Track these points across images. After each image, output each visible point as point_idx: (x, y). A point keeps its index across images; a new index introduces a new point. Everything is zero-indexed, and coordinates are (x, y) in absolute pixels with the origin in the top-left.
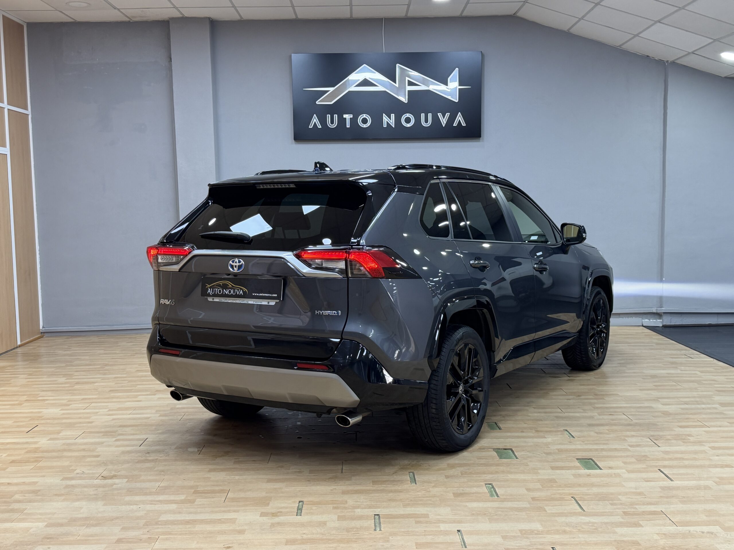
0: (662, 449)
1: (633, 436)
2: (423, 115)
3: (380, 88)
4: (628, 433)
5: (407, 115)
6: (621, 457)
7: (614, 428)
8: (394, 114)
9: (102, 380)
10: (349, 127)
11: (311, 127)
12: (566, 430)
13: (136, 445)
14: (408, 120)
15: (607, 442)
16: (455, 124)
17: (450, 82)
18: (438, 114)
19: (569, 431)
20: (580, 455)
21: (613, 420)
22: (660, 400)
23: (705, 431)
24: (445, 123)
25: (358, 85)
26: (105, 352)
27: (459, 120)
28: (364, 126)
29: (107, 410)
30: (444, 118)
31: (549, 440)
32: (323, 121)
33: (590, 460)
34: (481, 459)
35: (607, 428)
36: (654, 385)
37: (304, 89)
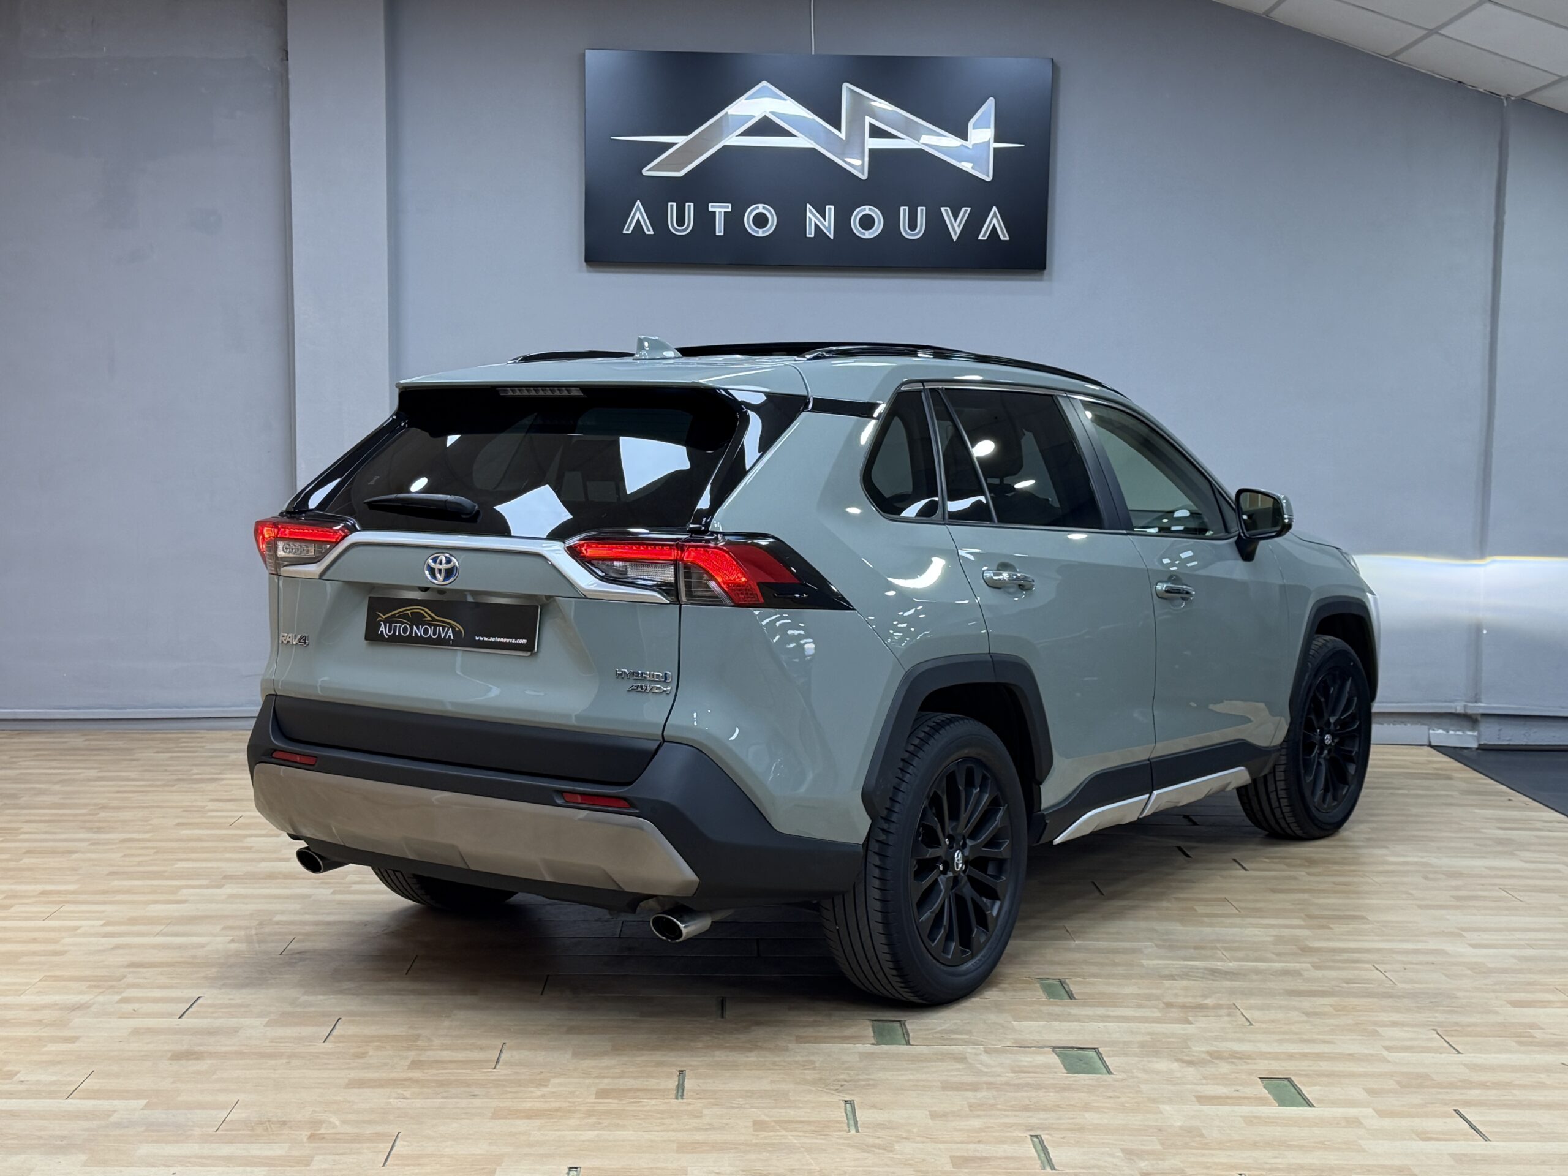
0: (1467, 1057)
1: (1394, 1024)
2: (904, 211)
3: (800, 142)
4: (1385, 1017)
5: (865, 210)
6: (1365, 1075)
7: (1353, 1001)
8: (832, 207)
9: (92, 844)
10: (722, 234)
11: (628, 230)
13: (170, 1015)
14: (867, 222)
15: (1331, 1037)
16: (984, 236)
17: (973, 132)
18: (942, 209)
19: (1236, 1004)
20: (1266, 1067)
21: (1348, 981)
22: (1463, 933)
24: (958, 231)
25: (748, 133)
26: (100, 774)
27: (994, 226)
28: (758, 232)
29: (102, 922)
30: (956, 220)
31: (1190, 1029)
32: (657, 217)
33: (1286, 1082)
34: (1021, 1072)
35: (1332, 1001)
36: (1453, 897)
37: (612, 138)
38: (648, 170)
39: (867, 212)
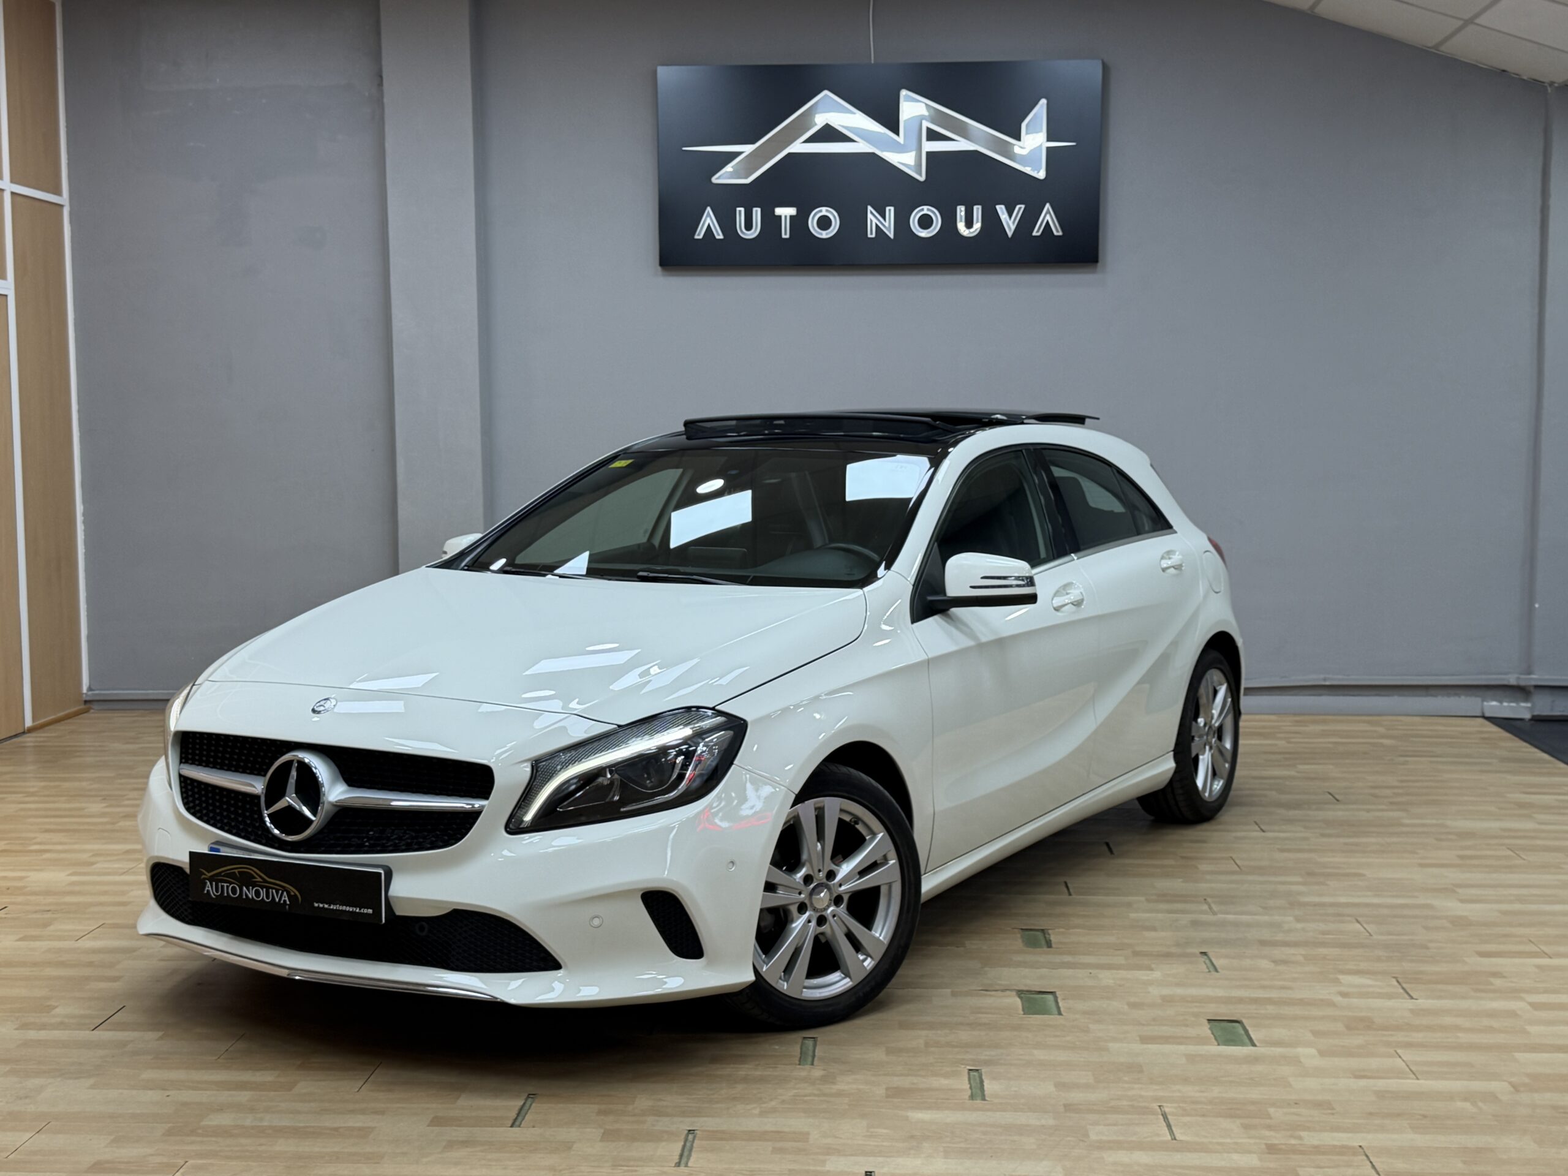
0: (1423, 1003)
1: (1356, 972)
2: (961, 211)
3: (860, 147)
4: (1350, 965)
5: (923, 210)
7: (1322, 951)
8: (892, 209)
10: (788, 236)
11: (700, 234)
12: (1204, 954)
14: (926, 222)
15: (1292, 983)
16: (1038, 231)
17: (1027, 133)
18: (998, 207)
19: (1211, 954)
20: (1217, 1010)
21: (1324, 933)
22: (1459, 890)
23: (1539, 967)
24: (1013, 228)
25: (810, 140)
27: (1048, 222)
28: (821, 234)
30: (1010, 216)
31: (1157, 975)
32: (726, 221)
33: (1236, 1024)
34: (979, 1013)
35: (1302, 951)
36: (1458, 856)
37: (684, 149)
38: (717, 179)
39: (925, 212)
